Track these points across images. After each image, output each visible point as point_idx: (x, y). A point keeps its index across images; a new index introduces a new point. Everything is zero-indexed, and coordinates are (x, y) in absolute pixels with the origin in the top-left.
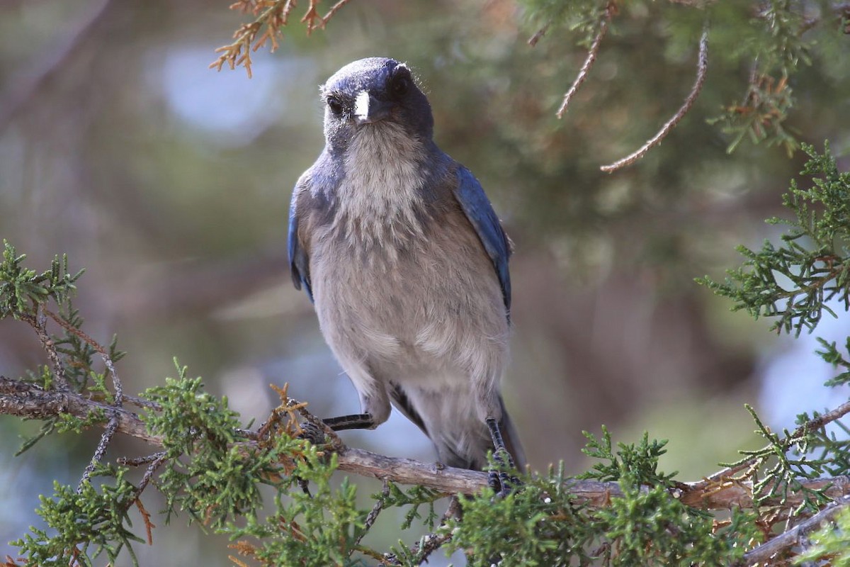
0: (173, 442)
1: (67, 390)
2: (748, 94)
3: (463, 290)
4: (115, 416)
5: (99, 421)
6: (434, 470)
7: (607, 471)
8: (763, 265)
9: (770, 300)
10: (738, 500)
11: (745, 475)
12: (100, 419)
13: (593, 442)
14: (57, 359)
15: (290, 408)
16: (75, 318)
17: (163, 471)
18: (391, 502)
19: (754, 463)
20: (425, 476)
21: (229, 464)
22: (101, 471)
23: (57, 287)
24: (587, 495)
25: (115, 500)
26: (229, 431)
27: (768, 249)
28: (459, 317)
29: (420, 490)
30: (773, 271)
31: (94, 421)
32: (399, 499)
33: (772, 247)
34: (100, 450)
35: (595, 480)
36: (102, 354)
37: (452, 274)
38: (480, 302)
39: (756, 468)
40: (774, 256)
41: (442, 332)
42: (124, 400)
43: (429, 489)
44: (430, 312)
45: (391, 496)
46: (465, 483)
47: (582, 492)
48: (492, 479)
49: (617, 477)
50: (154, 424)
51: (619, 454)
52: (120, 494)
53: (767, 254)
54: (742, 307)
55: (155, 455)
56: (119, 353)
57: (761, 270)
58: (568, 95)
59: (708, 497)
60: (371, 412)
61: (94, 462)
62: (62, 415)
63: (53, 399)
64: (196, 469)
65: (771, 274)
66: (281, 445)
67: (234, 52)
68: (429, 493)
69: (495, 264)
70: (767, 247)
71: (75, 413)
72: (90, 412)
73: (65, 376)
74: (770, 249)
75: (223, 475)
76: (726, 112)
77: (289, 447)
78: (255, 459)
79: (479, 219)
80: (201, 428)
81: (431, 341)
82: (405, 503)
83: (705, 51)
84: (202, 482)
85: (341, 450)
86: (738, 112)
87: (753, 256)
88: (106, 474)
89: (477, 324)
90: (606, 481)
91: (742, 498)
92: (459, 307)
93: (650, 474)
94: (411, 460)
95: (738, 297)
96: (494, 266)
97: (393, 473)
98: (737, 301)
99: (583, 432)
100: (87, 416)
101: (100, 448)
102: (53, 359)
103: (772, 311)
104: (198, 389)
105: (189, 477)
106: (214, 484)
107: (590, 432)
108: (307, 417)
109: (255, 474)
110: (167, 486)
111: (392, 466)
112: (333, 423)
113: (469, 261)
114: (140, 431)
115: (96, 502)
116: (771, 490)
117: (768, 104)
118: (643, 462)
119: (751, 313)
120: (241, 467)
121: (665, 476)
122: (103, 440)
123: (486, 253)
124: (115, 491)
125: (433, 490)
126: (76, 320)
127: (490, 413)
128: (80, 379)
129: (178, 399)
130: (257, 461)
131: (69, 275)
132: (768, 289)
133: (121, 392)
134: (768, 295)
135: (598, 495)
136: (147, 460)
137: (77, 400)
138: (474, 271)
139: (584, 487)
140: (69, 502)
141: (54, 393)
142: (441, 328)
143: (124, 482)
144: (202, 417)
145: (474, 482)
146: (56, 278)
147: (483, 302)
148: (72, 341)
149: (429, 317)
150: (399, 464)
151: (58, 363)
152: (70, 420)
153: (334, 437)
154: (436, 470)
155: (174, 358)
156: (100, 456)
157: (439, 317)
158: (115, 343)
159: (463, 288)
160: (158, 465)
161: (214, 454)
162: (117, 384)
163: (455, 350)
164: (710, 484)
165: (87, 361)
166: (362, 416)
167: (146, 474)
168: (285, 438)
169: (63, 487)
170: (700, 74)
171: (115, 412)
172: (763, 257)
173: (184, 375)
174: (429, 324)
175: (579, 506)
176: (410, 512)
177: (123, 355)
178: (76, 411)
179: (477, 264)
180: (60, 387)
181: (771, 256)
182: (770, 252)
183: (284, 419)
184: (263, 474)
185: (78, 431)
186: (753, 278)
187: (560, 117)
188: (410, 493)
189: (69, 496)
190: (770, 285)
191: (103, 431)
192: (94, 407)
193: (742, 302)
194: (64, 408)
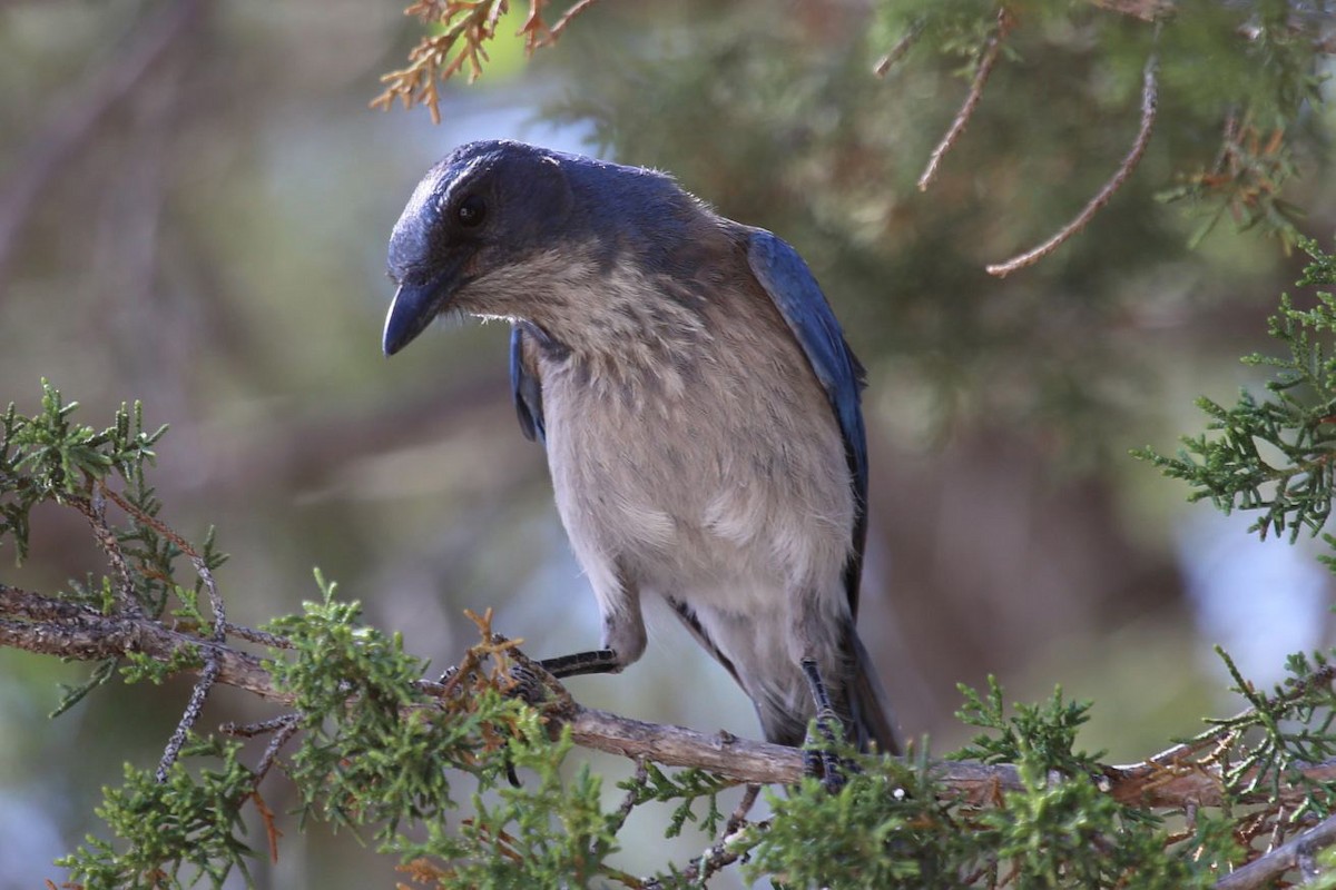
0: (314, 703)
1: (138, 614)
2: (1222, 155)
3: (777, 435)
4: (215, 657)
5: (190, 664)
6: (717, 743)
7: (995, 748)
8: (1239, 430)
9: (1249, 484)
10: (1197, 795)
11: (1211, 757)
12: (192, 662)
13: (973, 701)
14: (122, 566)
15: (495, 648)
16: (148, 500)
17: (297, 748)
18: (649, 794)
19: (1224, 737)
20: (702, 754)
21: (406, 740)
22: (199, 748)
23: (126, 455)
24: (959, 785)
25: (222, 795)
26: (402, 685)
27: (1245, 404)
28: (772, 479)
29: (695, 775)
30: (1254, 438)
31: (182, 665)
32: (661, 790)
33: (1251, 399)
34: (191, 711)
35: (976, 761)
36: (193, 559)
37: (759, 407)
38: (804, 456)
39: (1230, 744)
40: (1255, 415)
41: (744, 505)
42: (229, 630)
43: (708, 773)
44: (727, 470)
45: (649, 784)
46: (767, 764)
47: (951, 780)
48: (811, 757)
49: (1011, 756)
50: (285, 675)
51: (1014, 720)
52: (230, 785)
53: (1244, 412)
54: (1204, 495)
55: (279, 719)
56: (218, 556)
57: (1235, 437)
58: (937, 153)
59: (1151, 791)
60: (615, 646)
61: (184, 730)
62: (131, 656)
63: (117, 629)
64: (350, 746)
65: (1252, 442)
66: (486, 709)
67: (411, 82)
68: (709, 781)
69: (831, 398)
70: (1243, 400)
71: (151, 652)
72: (176, 651)
73: (135, 594)
74: (1249, 403)
75: (396, 757)
76: (1187, 182)
77: (498, 712)
78: (444, 729)
79: (800, 321)
80: (359, 681)
81: (729, 520)
82: (672, 795)
83: (1153, 86)
84: (360, 766)
85: (569, 711)
86: (1206, 184)
87: (1223, 415)
88: (206, 753)
89: (799, 492)
90: (993, 763)
91: (1204, 791)
92: (771, 461)
93: (1062, 752)
94: (680, 728)
95: (1199, 479)
96: (830, 403)
97: (653, 747)
98: (1198, 485)
99: (959, 685)
100: (172, 657)
101: (191, 708)
102: (116, 566)
103: (1253, 500)
104: (355, 620)
105: (338, 758)
106: (380, 770)
107: (969, 685)
108: (518, 660)
109: (446, 755)
110: (305, 772)
111: (651, 738)
112: (557, 667)
113: (786, 389)
114: (253, 679)
115: (193, 798)
116: (1254, 781)
117: (1253, 172)
118: (1054, 736)
119: (1220, 504)
120: (424, 744)
121: (1088, 756)
122: (196, 694)
123: (815, 378)
124: (222, 779)
125: (718, 776)
126: (150, 504)
127: (809, 651)
128: (156, 595)
129: (325, 637)
130: (447, 733)
131: (144, 435)
132: (1246, 466)
133: (224, 619)
134: (1245, 476)
135: (977, 785)
136: (267, 727)
137: (154, 632)
138: (794, 404)
139: (955, 773)
140: (148, 797)
141: (118, 621)
142: (742, 496)
143: (236, 765)
144: (362, 664)
145: (781, 764)
146: (124, 439)
147: (808, 457)
148: (145, 536)
149: (725, 478)
150: (662, 734)
151: (124, 573)
152: (144, 662)
153: (559, 690)
154: (721, 745)
155: (316, 570)
156: (191, 721)
157: (741, 479)
158: (212, 540)
159: (777, 431)
160: (286, 737)
161: (379, 724)
162: (216, 605)
163: (764, 534)
164: (1156, 770)
165: (167, 566)
166: (602, 654)
167: (268, 752)
168: (492, 698)
169: (140, 773)
170: (1146, 123)
171: (213, 650)
172: (1238, 417)
173: (332, 597)
174: (724, 489)
175: (948, 802)
176: (679, 809)
177: (224, 560)
178: (152, 648)
179: (800, 394)
180: (127, 610)
181: (1251, 415)
182: (1248, 408)
183: (484, 664)
184: (455, 753)
185: (157, 681)
186: (1223, 450)
187: (923, 189)
188: (679, 779)
189: (149, 788)
190: (1249, 460)
191: (197, 681)
192: (180, 643)
193: (1204, 487)
194: (134, 643)
